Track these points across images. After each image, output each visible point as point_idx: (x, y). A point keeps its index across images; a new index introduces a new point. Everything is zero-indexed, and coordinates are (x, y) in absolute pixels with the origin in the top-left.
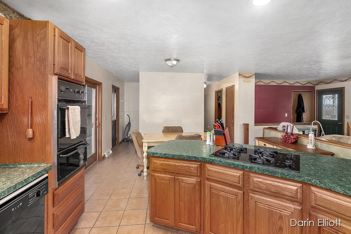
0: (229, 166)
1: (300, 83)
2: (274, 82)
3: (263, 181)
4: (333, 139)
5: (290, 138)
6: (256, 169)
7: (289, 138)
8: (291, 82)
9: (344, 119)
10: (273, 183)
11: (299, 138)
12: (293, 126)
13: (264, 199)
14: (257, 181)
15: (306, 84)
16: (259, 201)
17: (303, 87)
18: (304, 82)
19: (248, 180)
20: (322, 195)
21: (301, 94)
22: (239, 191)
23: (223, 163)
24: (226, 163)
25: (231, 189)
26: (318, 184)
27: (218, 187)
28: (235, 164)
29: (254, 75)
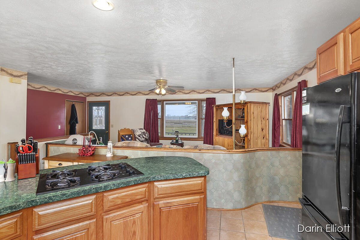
0: (78, 196)
1: (74, 93)
2: (46, 88)
3: (119, 195)
4: (124, 145)
5: (89, 151)
6: (111, 186)
7: (87, 151)
8: (64, 90)
9: (110, 128)
10: (128, 193)
11: (96, 149)
12: (84, 138)
13: (119, 214)
14: (113, 199)
15: (79, 94)
16: (114, 219)
17: (75, 97)
18: (77, 92)
19: (101, 202)
20: (162, 186)
21: (74, 104)
22: (92, 221)
23: (69, 196)
24: (72, 193)
25: (81, 224)
26: (159, 178)
27: (59, 233)
28: (86, 190)
29: (25, 75)
